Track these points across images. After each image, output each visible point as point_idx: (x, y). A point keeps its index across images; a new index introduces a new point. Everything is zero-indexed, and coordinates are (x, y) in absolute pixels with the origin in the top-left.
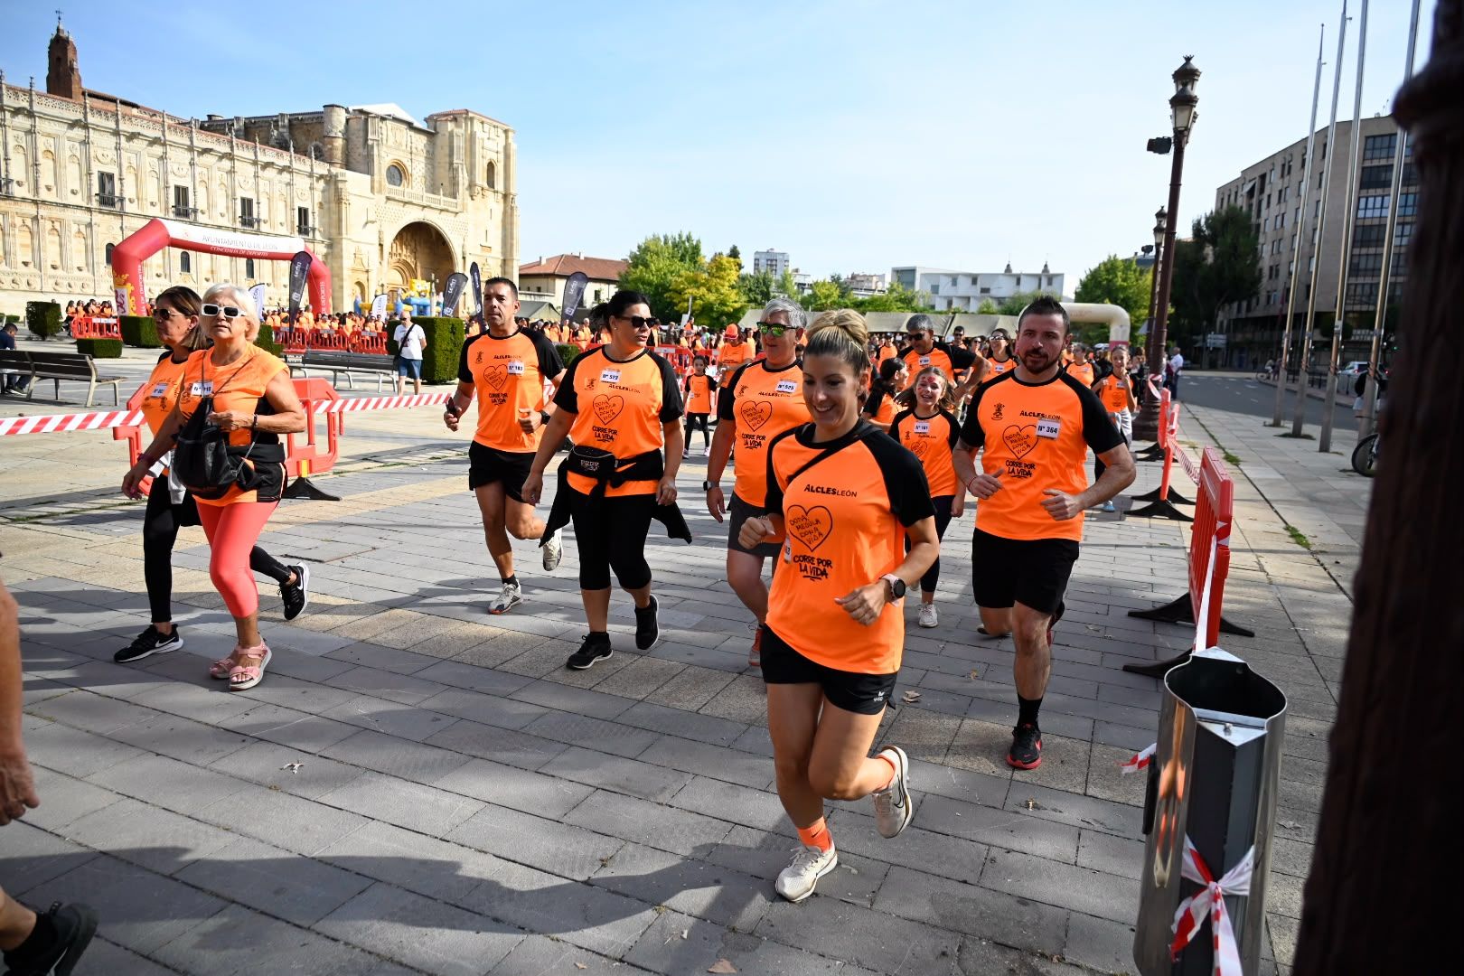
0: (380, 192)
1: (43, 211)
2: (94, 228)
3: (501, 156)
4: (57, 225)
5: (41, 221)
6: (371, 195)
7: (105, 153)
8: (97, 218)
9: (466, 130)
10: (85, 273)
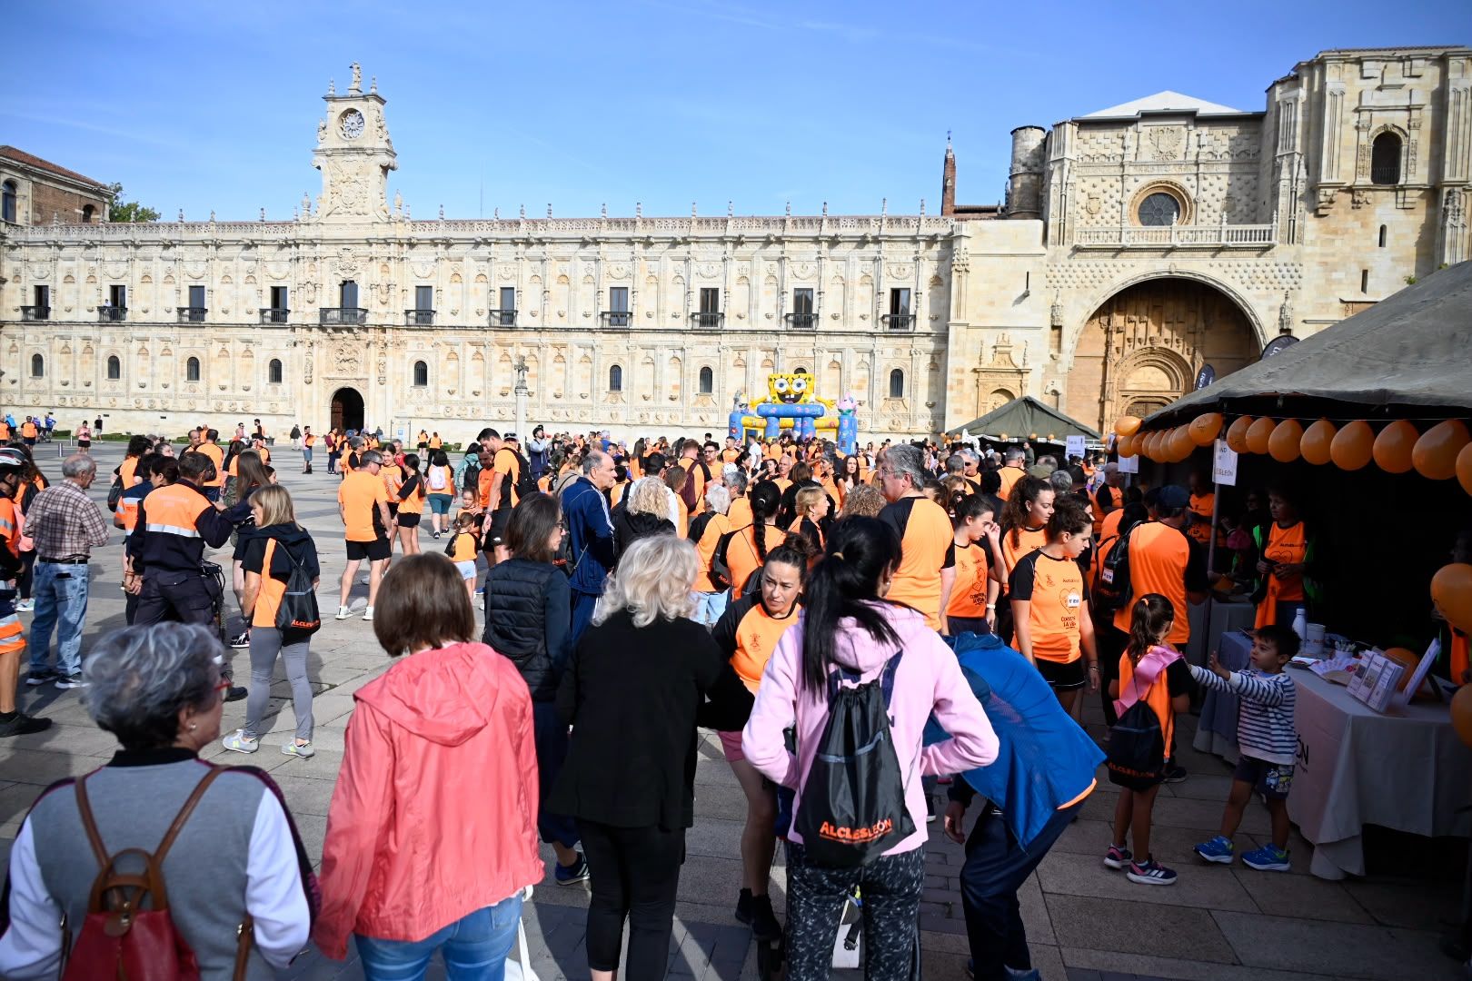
0: (1061, 240)
1: (546, 338)
2: (597, 350)
3: (1426, 116)
4: (563, 352)
5: (543, 349)
6: (1042, 250)
7: (620, 266)
8: (601, 338)
9: (1310, 89)
10: (588, 401)
